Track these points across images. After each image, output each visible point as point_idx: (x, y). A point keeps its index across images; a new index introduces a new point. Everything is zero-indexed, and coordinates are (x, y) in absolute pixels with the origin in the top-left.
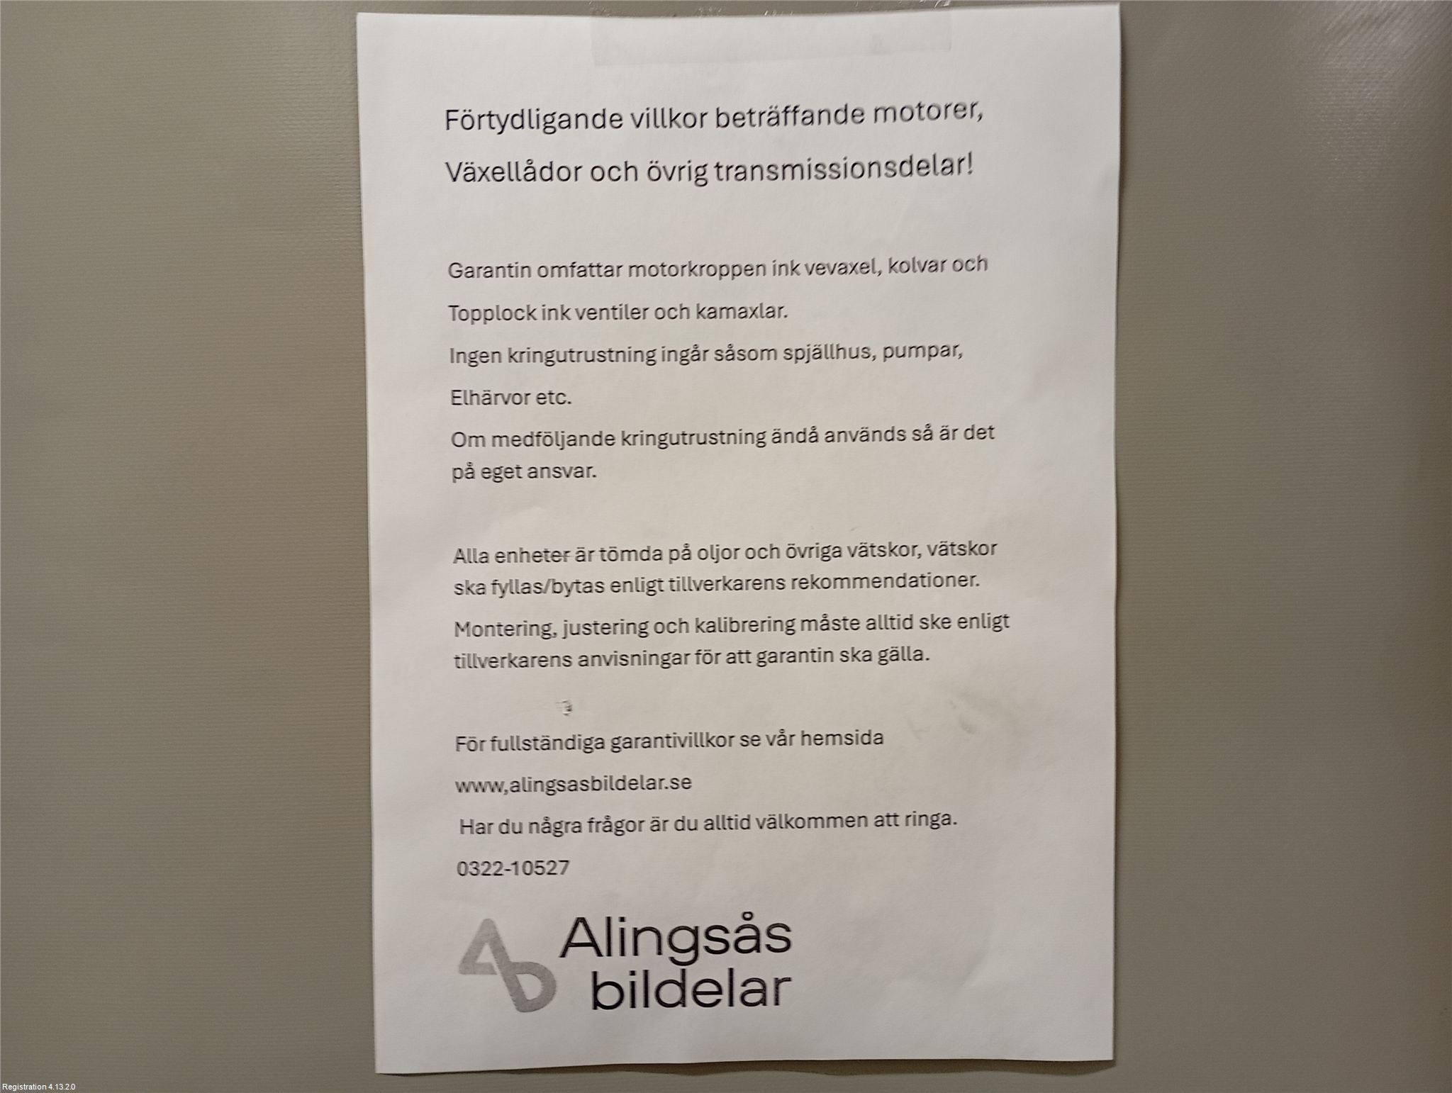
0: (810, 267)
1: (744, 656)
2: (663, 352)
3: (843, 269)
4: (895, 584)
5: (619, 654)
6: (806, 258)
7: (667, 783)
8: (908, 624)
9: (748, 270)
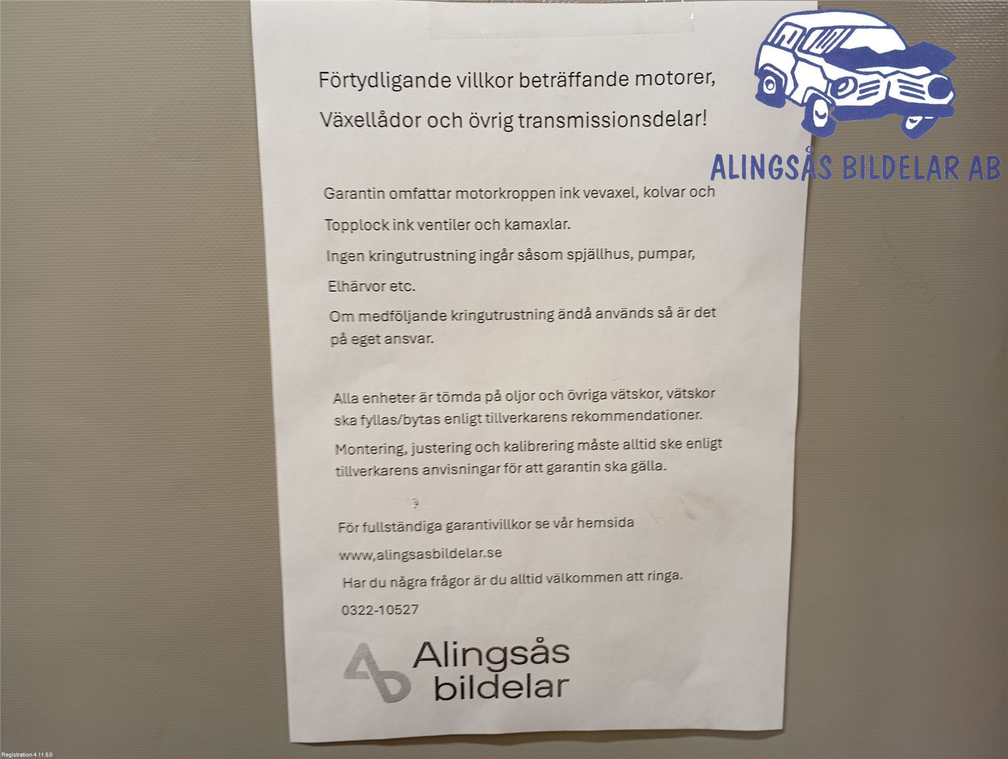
0: (587, 193)
1: (538, 467)
2: (481, 253)
3: (611, 194)
4: (643, 418)
5: (451, 466)
6: (583, 186)
7: (484, 553)
8: (652, 445)
9: (543, 194)
